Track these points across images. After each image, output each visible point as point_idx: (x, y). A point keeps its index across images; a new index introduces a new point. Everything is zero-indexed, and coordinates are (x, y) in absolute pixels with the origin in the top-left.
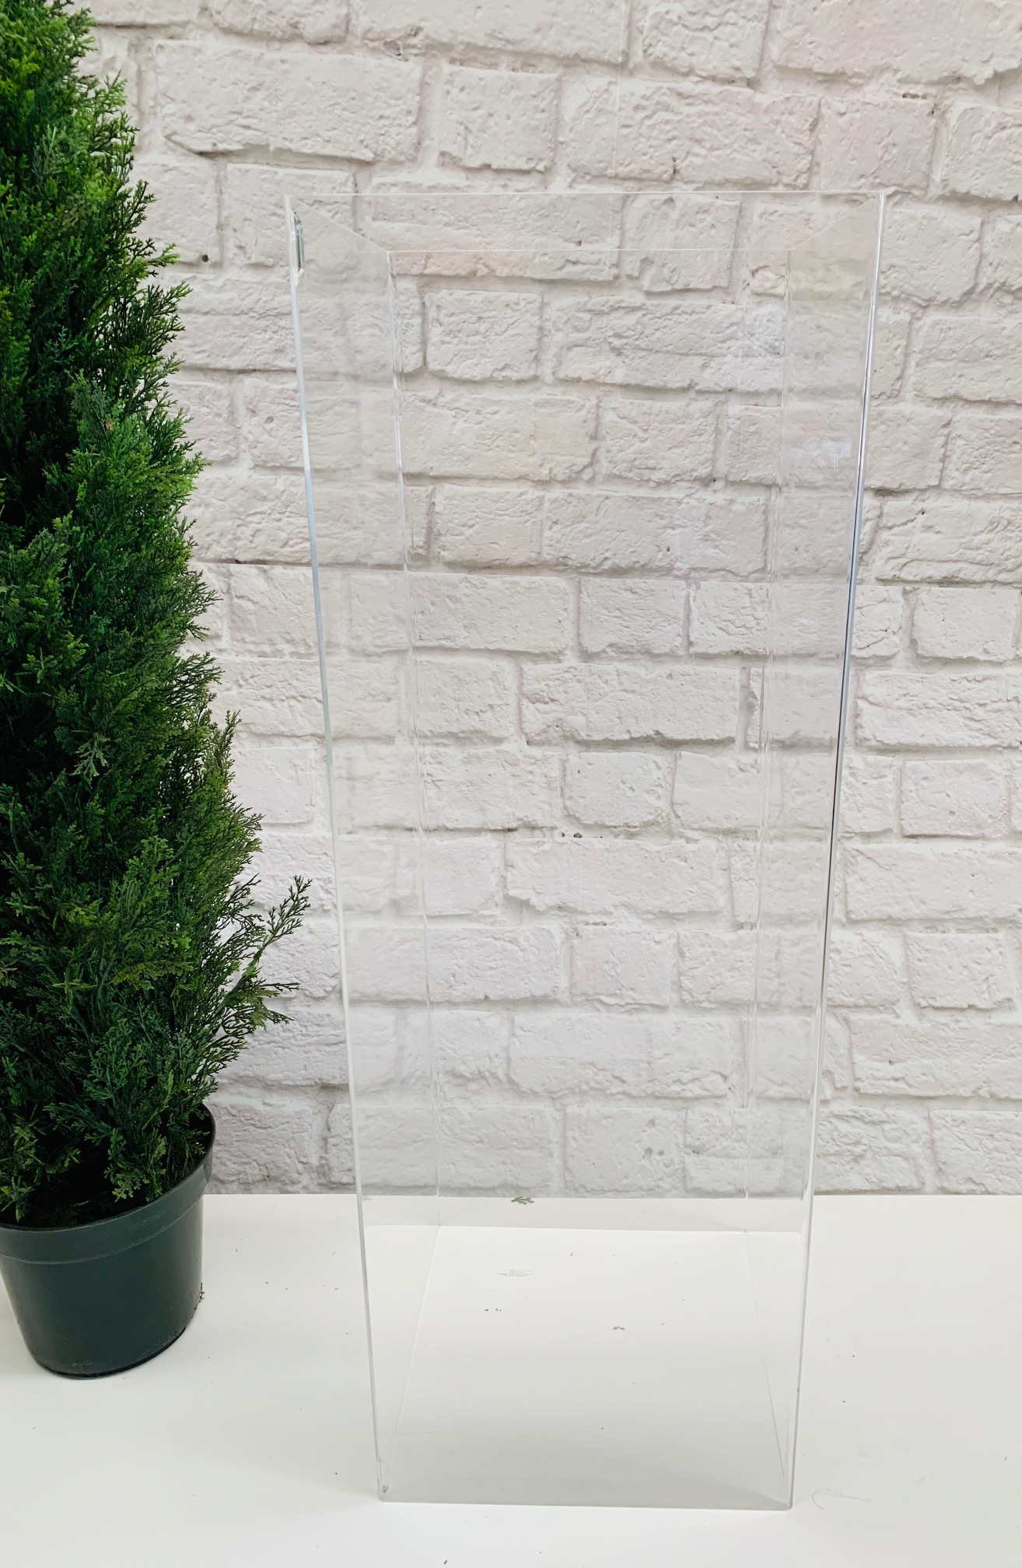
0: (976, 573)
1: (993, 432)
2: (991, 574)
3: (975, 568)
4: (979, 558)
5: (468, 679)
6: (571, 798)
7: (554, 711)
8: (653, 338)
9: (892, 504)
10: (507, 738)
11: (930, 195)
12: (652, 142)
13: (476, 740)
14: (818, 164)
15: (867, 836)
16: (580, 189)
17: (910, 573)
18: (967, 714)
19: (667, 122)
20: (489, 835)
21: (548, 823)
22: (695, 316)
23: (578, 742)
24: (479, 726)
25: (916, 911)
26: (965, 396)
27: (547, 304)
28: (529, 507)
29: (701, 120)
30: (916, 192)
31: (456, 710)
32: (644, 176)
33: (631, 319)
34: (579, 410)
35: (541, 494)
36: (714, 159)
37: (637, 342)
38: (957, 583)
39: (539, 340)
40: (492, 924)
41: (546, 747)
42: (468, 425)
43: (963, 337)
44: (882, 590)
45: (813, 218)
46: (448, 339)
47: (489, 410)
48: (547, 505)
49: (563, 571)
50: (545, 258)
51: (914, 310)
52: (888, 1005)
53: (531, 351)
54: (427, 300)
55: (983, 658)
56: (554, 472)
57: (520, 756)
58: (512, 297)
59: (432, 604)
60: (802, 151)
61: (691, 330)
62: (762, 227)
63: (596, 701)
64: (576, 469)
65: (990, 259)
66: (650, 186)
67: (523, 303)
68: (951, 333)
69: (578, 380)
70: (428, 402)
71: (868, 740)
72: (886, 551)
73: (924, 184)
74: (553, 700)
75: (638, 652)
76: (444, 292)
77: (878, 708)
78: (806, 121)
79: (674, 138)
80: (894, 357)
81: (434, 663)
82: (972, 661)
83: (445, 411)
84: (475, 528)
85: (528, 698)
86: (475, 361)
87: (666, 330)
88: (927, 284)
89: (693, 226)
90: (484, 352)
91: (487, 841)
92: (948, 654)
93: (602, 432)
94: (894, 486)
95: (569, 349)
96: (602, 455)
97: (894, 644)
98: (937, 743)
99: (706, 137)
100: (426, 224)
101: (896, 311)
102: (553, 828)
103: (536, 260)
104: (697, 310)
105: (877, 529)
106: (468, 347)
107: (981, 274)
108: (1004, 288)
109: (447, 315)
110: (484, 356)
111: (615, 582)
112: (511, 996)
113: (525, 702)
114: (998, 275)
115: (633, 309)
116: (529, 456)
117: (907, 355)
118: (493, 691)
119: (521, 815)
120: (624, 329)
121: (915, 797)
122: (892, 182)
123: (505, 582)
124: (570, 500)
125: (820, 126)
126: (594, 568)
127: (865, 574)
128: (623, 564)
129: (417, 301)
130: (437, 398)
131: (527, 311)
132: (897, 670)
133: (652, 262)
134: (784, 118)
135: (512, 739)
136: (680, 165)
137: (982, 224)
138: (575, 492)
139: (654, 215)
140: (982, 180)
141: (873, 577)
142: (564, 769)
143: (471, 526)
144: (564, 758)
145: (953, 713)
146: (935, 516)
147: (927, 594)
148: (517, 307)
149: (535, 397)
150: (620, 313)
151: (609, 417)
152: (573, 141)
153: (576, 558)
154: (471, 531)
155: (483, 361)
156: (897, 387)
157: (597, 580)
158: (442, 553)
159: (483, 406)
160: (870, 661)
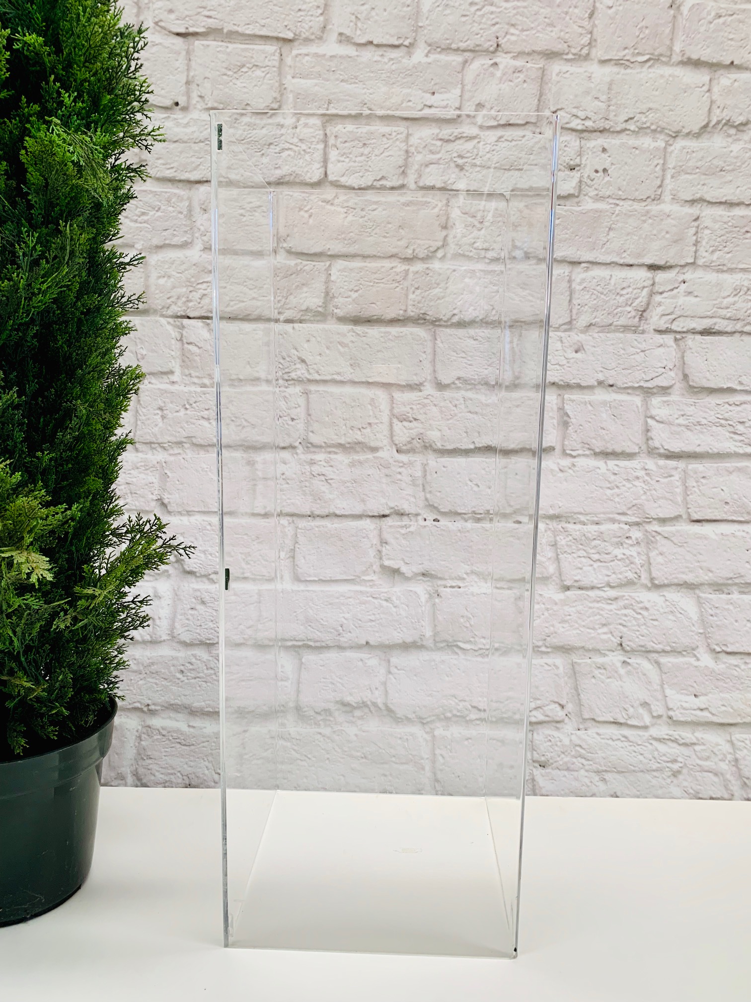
0: (727, 326)
1: (730, 224)
2: (739, 326)
3: (726, 322)
4: (728, 315)
5: (353, 404)
6: (430, 492)
7: (416, 428)
8: (485, 158)
9: (661, 276)
10: (381, 448)
11: (673, 61)
12: (482, 26)
13: (358, 449)
14: (595, 40)
15: (663, 521)
16: (432, 57)
17: (678, 326)
18: (731, 429)
19: (492, 13)
20: (368, 520)
21: (413, 511)
22: (514, 143)
23: (435, 451)
24: (360, 439)
25: (706, 577)
26: (708, 199)
27: (411, 135)
28: (398, 278)
29: (515, 12)
30: (664, 59)
31: (344, 427)
32: (477, 48)
33: (469, 145)
34: (434, 208)
35: (407, 267)
36: (524, 37)
37: (474, 161)
38: (714, 333)
39: (406, 160)
40: (371, 586)
41: (409, 455)
42: (354, 218)
43: (703, 157)
44: (659, 339)
45: (593, 76)
46: (342, 159)
47: (370, 208)
48: (411, 276)
49: (423, 324)
50: (410, 104)
51: (667, 139)
52: (691, 651)
53: (400, 167)
54: (328, 132)
55: (739, 388)
56: (416, 252)
57: (391, 461)
58: (385, 129)
59: (328, 348)
60: (584, 32)
61: (511, 153)
62: (558, 82)
63: (448, 420)
64: (432, 249)
65: (718, 103)
66: (481, 55)
67: (394, 134)
68: (694, 155)
69: (433, 188)
70: (328, 202)
71: (658, 449)
72: (660, 310)
73: (669, 53)
74: (415, 419)
75: (479, 383)
76: (340, 127)
77: (662, 425)
78: (586, 12)
79: (497, 23)
80: (655, 172)
81: (328, 392)
82: (730, 390)
83: (339, 209)
84: (359, 292)
85: (398, 418)
86: (361, 174)
87: (494, 152)
88: (675, 121)
89: (511, 81)
90: (367, 168)
91: (367, 524)
92: (712, 385)
93: (450, 223)
94: (662, 263)
95: (427, 166)
96: (450, 239)
97: (670, 378)
98: (710, 451)
99: (519, 23)
100: (328, 81)
101: (655, 139)
102: (417, 515)
103: (404, 105)
104: (515, 139)
105: (652, 294)
106: (356, 164)
107: (712, 114)
108: (728, 123)
109: (341, 142)
110: (367, 170)
111: (461, 332)
112: (387, 642)
113: (395, 421)
114: (724, 114)
115: (470, 138)
116: (398, 240)
117: (664, 170)
118: (371, 413)
119: (392, 505)
120: (465, 152)
121: (697, 491)
122: (647, 52)
123: (381, 332)
124: (428, 272)
125: (595, 16)
126: (445, 322)
127: (646, 326)
128: (467, 319)
129: (321, 132)
130: (333, 199)
131: (397, 139)
132: (675, 397)
133: (484, 106)
134: (571, 10)
135: (385, 449)
136: (502, 41)
137: (711, 80)
138: (431, 266)
139: (485, 74)
140: (708, 50)
141: (652, 328)
142: (425, 471)
143: (356, 291)
144: (425, 462)
145: (720, 428)
146: (694, 285)
147: (693, 341)
148: (391, 137)
149: (403, 199)
150: (461, 141)
151: (455, 213)
152: (428, 25)
153: (432, 314)
154: (356, 295)
155: (366, 174)
156: (659, 193)
157: (448, 330)
158: (336, 311)
159: (366, 205)
160: (655, 390)
